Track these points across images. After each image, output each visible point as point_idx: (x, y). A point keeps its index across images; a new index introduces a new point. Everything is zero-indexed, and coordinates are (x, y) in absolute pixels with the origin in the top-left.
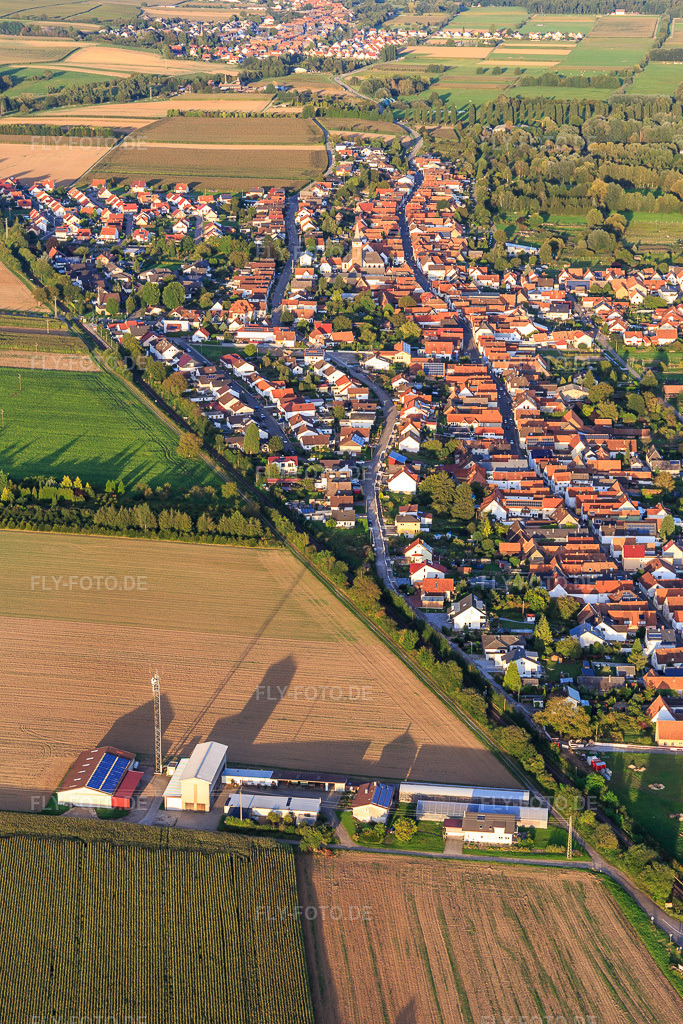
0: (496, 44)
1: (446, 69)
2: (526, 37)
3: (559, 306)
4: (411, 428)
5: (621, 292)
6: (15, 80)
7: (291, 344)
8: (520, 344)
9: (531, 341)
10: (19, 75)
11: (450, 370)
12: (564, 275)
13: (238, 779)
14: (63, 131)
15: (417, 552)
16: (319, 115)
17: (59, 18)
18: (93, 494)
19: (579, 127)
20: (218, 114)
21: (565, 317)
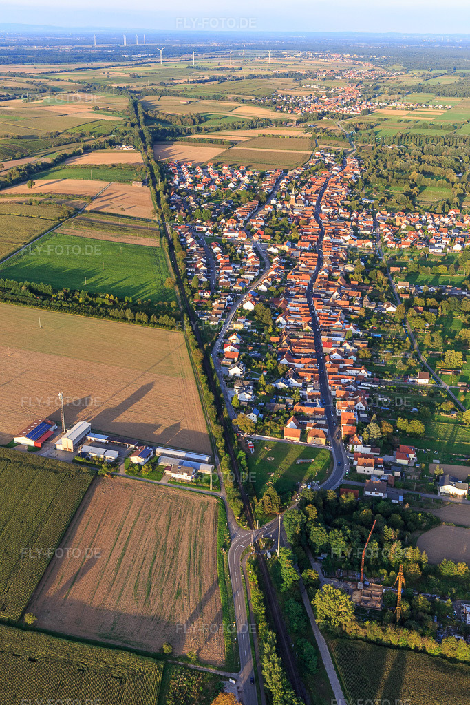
0: (413, 109)
1: (385, 120)
2: (427, 107)
3: (367, 228)
4: (266, 281)
5: (398, 223)
6: (207, 119)
7: (244, 239)
8: (341, 244)
9: (347, 243)
10: (209, 117)
11: (303, 255)
12: (379, 214)
13: (93, 439)
14: (211, 141)
15: (234, 339)
16: (318, 138)
17: (238, 94)
18: (117, 302)
19: (423, 147)
20: (278, 136)
21: (369, 232)
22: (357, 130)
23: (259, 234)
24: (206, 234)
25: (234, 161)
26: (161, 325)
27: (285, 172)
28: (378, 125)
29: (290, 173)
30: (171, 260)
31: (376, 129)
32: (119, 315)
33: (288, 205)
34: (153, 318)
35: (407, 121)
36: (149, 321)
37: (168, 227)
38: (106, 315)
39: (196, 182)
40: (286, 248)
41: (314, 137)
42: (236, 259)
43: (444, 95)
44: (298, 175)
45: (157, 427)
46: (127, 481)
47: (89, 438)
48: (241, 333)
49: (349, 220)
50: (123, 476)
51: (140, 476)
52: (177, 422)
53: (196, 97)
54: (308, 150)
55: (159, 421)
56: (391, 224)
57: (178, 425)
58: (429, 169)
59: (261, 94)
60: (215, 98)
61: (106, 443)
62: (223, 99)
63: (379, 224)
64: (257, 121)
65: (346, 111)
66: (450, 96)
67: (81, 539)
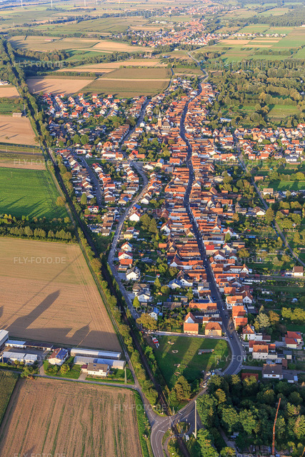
0: (252, 38)
1: (230, 48)
2: (264, 36)
3: (229, 144)
4: (147, 194)
5: (255, 138)
6: (71, 55)
7: (121, 159)
8: (207, 159)
9: (213, 158)
10: (73, 53)
11: (176, 170)
12: (237, 131)
13: (11, 345)
14: (78, 74)
15: (126, 247)
16: (173, 67)
17: (96, 31)
18: (15, 221)
19: (267, 71)
20: (137, 67)
21: (230, 147)
22: (206, 58)
23: (134, 154)
24: (86, 157)
25: (101, 91)
26: (58, 239)
27: (149, 98)
28: (223, 53)
29: (153, 99)
30: (59, 181)
31: (223, 57)
32: (19, 233)
33: (156, 127)
34: (51, 233)
35: (248, 49)
36: (46, 236)
37: (51, 152)
38: (7, 233)
39: (70, 111)
40: (160, 165)
41: (169, 66)
42: (117, 177)
43: (277, 25)
44: (161, 100)
45: (68, 330)
46: (48, 381)
47: (7, 345)
48: (132, 242)
49: (211, 137)
50: (44, 377)
51: (59, 376)
52: (85, 325)
53: (58, 36)
54: (166, 78)
55: (70, 325)
56: (249, 139)
57: (87, 328)
58: (275, 89)
59: (117, 30)
60: (76, 35)
61: (24, 348)
62: (83, 36)
63: (238, 140)
64: (117, 54)
65: (194, 42)
66: (284, 25)
67: (14, 437)
